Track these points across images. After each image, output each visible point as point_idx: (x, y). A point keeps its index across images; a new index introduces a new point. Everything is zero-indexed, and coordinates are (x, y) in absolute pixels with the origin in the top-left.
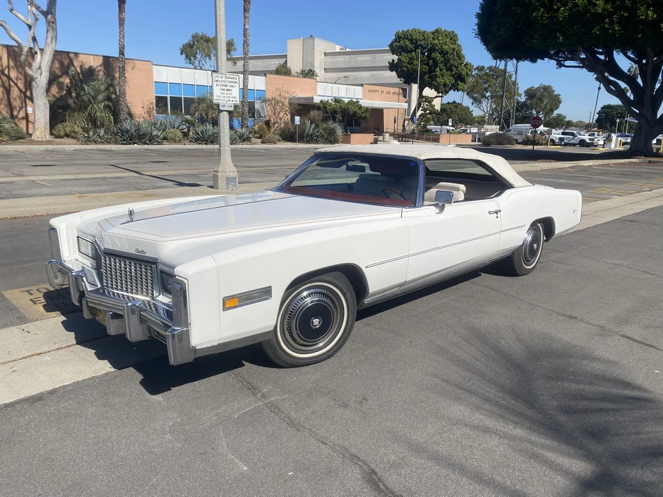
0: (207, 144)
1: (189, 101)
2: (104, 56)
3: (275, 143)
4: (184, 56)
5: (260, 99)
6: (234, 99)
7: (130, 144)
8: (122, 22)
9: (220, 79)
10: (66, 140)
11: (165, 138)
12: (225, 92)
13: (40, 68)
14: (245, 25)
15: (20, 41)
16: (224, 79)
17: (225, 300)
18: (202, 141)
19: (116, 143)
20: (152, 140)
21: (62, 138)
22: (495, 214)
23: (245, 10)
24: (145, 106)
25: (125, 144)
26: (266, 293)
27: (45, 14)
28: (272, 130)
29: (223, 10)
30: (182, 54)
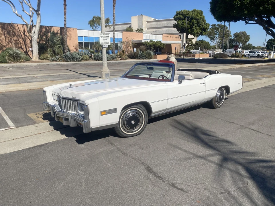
0: (99, 61)
1: (92, 44)
3: (126, 60)
4: (90, 25)
5: (120, 42)
6: (108, 43)
7: (69, 61)
8: (65, 13)
9: (103, 35)
10: (45, 61)
11: (82, 59)
12: (105, 40)
13: (35, 33)
14: (113, 12)
15: (27, 22)
16: (104, 35)
17: (101, 112)
18: (97, 60)
19: (63, 61)
20: (77, 60)
21: (43, 60)
22: (203, 84)
23: (114, 6)
24: (74, 46)
25: (67, 62)
26: (115, 110)
27: (36, 11)
28: (125, 54)
29: (103, 8)
30: (89, 24)
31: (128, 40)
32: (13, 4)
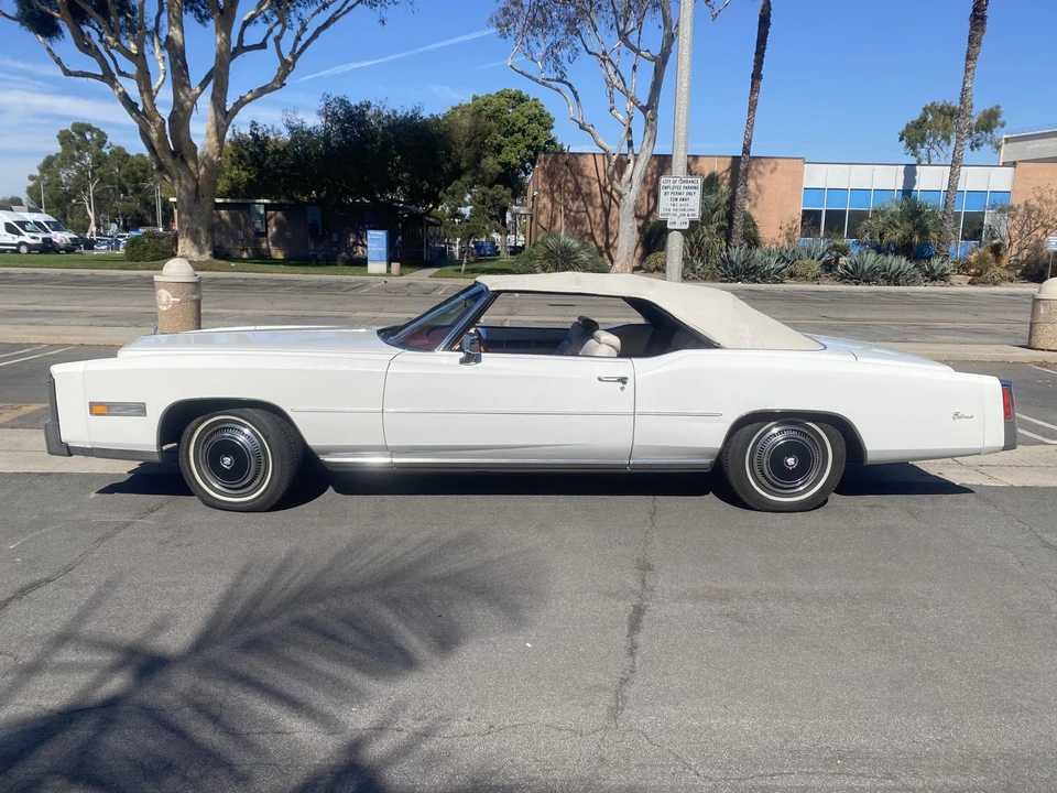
0: (857, 284)
1: (858, 217)
2: (733, 157)
4: (904, 142)
5: (993, 207)
6: (690, 213)
7: (732, 281)
8: (753, 105)
9: (672, 185)
11: (792, 275)
12: (679, 202)
13: (631, 180)
14: (965, 83)
15: (608, 148)
16: (677, 184)
17: (92, 404)
19: (713, 279)
20: (765, 278)
21: (652, 272)
22: (620, 384)
23: (968, 58)
24: (784, 225)
25: (726, 282)
26: (140, 409)
27: (644, 109)
28: (1005, 262)
30: (901, 139)
31: (1039, 199)
32: (575, 93)
